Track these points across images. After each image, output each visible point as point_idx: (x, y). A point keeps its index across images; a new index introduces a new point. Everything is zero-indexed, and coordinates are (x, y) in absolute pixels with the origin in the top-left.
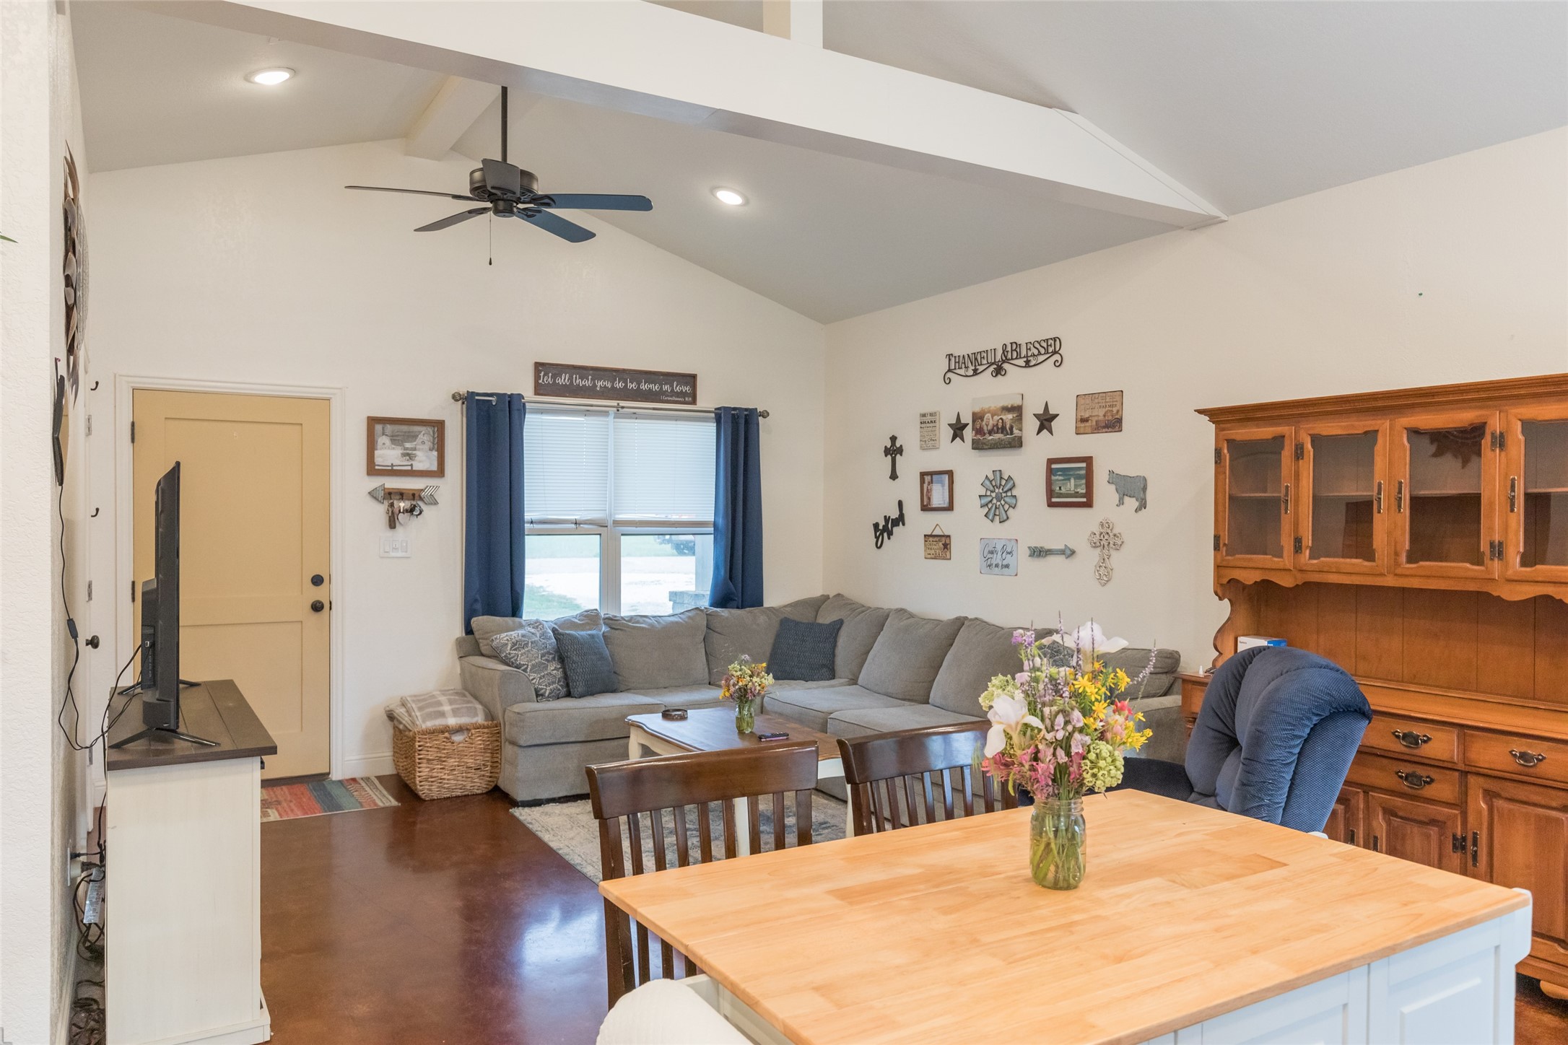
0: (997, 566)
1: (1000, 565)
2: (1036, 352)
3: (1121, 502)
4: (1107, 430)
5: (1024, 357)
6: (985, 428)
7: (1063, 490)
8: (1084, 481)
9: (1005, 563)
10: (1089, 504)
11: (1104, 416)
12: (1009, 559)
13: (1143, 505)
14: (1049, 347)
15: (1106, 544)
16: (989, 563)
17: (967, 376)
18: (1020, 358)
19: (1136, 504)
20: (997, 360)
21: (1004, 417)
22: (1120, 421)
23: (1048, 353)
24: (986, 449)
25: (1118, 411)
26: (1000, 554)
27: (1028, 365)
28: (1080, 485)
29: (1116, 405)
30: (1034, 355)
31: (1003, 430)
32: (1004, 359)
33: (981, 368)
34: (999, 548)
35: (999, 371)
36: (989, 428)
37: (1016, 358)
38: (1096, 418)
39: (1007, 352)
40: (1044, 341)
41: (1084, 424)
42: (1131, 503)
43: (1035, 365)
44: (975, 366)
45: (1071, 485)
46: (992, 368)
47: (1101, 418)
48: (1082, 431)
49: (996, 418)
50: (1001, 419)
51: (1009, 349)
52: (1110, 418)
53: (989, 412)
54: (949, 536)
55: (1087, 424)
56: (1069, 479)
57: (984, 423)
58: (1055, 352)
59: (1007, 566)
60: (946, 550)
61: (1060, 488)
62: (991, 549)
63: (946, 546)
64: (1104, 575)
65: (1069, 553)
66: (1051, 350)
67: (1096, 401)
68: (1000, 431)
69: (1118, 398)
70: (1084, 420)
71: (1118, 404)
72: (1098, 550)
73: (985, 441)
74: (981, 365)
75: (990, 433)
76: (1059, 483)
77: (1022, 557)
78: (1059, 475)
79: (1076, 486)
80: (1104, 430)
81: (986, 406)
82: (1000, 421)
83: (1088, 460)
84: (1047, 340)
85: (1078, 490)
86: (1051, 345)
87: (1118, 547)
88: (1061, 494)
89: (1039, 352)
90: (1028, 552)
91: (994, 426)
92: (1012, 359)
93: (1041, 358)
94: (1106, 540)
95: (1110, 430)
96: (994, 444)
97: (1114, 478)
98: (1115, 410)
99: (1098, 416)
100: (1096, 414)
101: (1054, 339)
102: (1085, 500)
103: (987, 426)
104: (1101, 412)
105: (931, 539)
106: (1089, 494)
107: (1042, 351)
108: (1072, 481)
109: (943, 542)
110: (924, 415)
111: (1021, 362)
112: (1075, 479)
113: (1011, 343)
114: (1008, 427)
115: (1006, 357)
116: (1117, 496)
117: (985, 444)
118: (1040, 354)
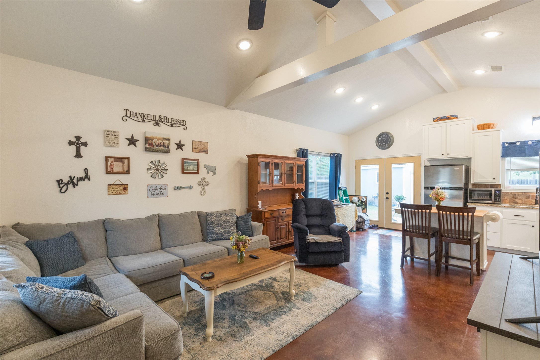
0: (157, 194)
1: (159, 194)
2: (176, 123)
3: (208, 173)
4: (203, 152)
5: (170, 123)
6: (154, 144)
7: (188, 169)
8: (197, 166)
9: (161, 193)
10: (198, 173)
11: (203, 148)
12: (163, 191)
13: (214, 174)
14: (182, 123)
15: (205, 184)
16: (153, 193)
17: (139, 121)
18: (168, 122)
19: (213, 174)
20: (157, 120)
21: (164, 142)
22: (207, 151)
23: (181, 124)
24: (154, 152)
25: (207, 148)
26: (159, 190)
27: (172, 125)
28: (195, 167)
29: (206, 146)
30: (175, 123)
31: (164, 146)
32: (160, 120)
33: (146, 121)
34: (158, 187)
35: (157, 124)
36: (156, 144)
37: (166, 122)
38: (200, 149)
39: (162, 119)
40: (180, 120)
41: (194, 149)
42: (211, 173)
43: (175, 127)
44: (143, 118)
45: (191, 167)
46: (154, 122)
47: (201, 149)
48: (195, 151)
49: (160, 141)
50: (163, 142)
51: (162, 117)
52: (205, 149)
53: (156, 138)
54: (127, 185)
55: (197, 150)
56: (191, 165)
57: (153, 142)
58: (183, 125)
59: (163, 194)
60: (125, 190)
61: (187, 168)
62: (154, 188)
63: (125, 189)
64: (203, 193)
65: (190, 188)
66: (182, 124)
67: (200, 144)
68: (162, 146)
69: (207, 144)
70: (195, 148)
71: (207, 146)
72: (201, 186)
73: (153, 149)
74: (147, 119)
75: (157, 146)
76: (187, 166)
77: (170, 190)
78: (187, 164)
79: (193, 168)
80: (202, 152)
81: (154, 136)
82: (162, 143)
83: (198, 160)
84: (181, 120)
85: (194, 169)
86: (182, 122)
87: (207, 185)
88: (188, 170)
89: (177, 123)
90: (173, 189)
91: (159, 144)
92: (164, 122)
93: (177, 125)
94: (204, 183)
95: (204, 153)
96: (159, 151)
97: (206, 166)
98: (206, 147)
99: (201, 148)
100: (200, 147)
101: (184, 121)
102: (197, 172)
103: (155, 143)
104: (202, 147)
105: (114, 186)
106: (198, 170)
107: (179, 123)
108: (192, 166)
109: (124, 187)
110: (109, 131)
111: (169, 124)
112: (193, 165)
113: (164, 116)
114: (166, 145)
115: (161, 120)
116: (207, 172)
117: (154, 149)
118: (177, 124)
